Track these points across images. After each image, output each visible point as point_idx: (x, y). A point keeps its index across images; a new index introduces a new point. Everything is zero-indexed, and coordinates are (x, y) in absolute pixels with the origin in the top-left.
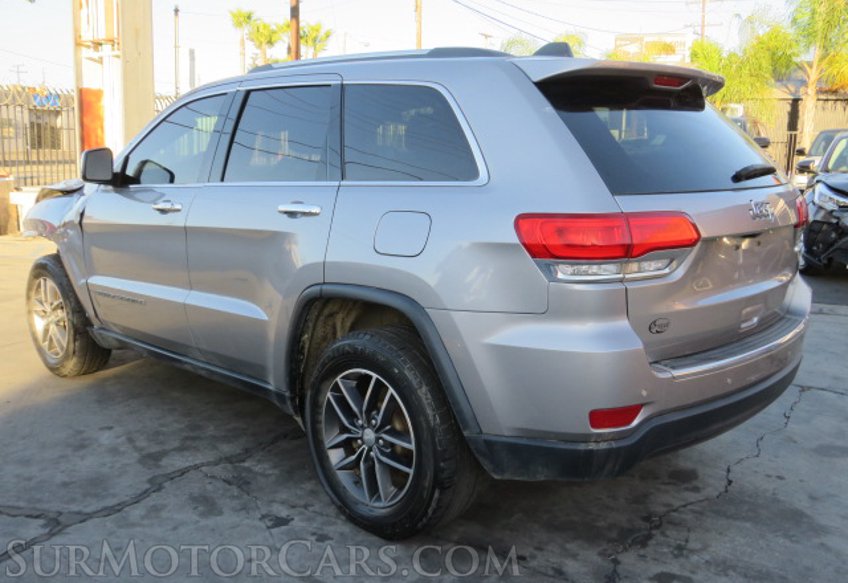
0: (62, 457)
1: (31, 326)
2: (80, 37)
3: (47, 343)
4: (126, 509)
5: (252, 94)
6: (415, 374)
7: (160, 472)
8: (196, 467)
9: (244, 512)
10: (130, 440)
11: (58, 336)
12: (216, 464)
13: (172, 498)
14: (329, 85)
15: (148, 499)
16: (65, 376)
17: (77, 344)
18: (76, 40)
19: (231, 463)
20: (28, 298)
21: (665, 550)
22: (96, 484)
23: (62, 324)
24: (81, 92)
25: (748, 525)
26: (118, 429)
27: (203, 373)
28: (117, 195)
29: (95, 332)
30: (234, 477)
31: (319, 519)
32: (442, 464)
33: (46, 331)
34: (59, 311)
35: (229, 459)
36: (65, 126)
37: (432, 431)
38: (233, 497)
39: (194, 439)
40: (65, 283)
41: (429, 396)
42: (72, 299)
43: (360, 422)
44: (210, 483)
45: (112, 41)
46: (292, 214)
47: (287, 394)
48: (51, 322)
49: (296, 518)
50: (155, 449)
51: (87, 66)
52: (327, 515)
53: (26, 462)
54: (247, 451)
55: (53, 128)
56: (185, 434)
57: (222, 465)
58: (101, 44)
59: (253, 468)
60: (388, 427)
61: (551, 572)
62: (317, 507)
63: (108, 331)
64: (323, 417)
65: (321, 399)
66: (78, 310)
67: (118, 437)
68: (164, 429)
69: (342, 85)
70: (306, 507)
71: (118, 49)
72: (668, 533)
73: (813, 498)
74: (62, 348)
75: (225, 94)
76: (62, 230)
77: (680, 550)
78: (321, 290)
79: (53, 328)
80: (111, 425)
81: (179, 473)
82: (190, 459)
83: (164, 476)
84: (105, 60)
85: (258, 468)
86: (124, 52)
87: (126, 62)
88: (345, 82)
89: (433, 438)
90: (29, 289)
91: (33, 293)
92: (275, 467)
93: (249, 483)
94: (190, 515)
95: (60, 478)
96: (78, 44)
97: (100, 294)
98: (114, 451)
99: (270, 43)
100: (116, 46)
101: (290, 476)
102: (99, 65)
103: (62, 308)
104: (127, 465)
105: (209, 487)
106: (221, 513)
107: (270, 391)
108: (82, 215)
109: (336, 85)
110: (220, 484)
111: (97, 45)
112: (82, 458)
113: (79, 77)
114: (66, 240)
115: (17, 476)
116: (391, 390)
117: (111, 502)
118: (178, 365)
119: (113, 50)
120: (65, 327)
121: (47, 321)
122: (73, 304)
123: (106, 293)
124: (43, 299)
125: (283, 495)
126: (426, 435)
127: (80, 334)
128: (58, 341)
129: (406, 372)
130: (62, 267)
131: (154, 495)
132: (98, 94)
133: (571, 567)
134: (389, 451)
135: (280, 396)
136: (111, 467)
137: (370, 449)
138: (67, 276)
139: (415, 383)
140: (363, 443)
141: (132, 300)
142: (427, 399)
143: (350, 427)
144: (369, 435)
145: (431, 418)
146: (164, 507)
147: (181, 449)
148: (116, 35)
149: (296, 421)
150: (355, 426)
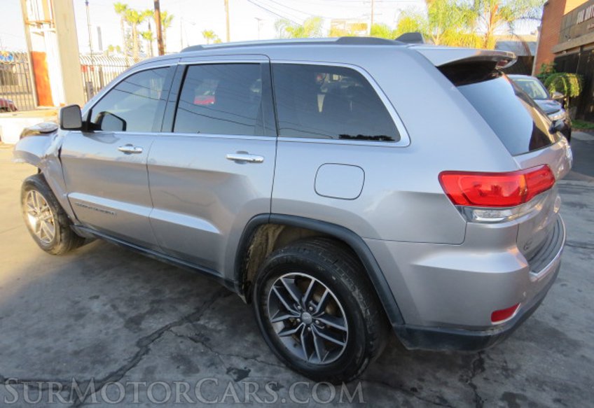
0: (68, 327)
1: (26, 221)
2: (27, 19)
3: (39, 232)
4: (127, 374)
5: (190, 68)
6: (349, 281)
7: (143, 335)
8: (167, 328)
9: (213, 367)
10: (114, 307)
11: (48, 228)
12: (179, 324)
13: (157, 358)
14: (259, 64)
15: (141, 362)
16: (55, 254)
17: (63, 235)
18: (24, 20)
19: (191, 322)
20: (22, 203)
21: (498, 372)
22: (99, 352)
23: (49, 221)
24: (32, 54)
25: (532, 344)
26: (103, 298)
27: (164, 261)
28: (87, 138)
29: (76, 228)
30: (196, 334)
31: (268, 369)
32: (371, 343)
33: (38, 225)
34: (47, 213)
35: (187, 319)
36: (18, 72)
37: (364, 321)
38: (202, 354)
39: (159, 302)
40: (50, 195)
41: (361, 297)
42: (56, 206)
43: (299, 307)
44: (182, 342)
45: (49, 22)
46: (238, 161)
47: (236, 282)
48: (42, 219)
49: (252, 370)
50: (133, 314)
51: (34, 38)
52: (272, 365)
53: (41, 334)
54: (198, 309)
55: (10, 73)
56: (151, 298)
57: (185, 325)
58: (42, 24)
59: (207, 325)
60: (323, 313)
61: (437, 401)
62: (262, 358)
63: (87, 228)
64: (268, 302)
65: (266, 290)
66: (61, 212)
67: (104, 305)
68: (135, 295)
69: (270, 63)
70: (255, 357)
71: (54, 27)
72: (492, 356)
73: (556, 318)
74: (52, 237)
75: (168, 67)
76: (45, 160)
77: (507, 372)
78: (269, 218)
79: (43, 224)
80: (97, 294)
81: (156, 336)
82: (161, 320)
83: (148, 338)
84: (46, 34)
85: (210, 325)
86: (58, 30)
87: (59, 35)
88: (272, 62)
89: (365, 326)
90: (23, 197)
91: (26, 200)
92: (222, 323)
93: (208, 339)
94: (175, 374)
95: (71, 347)
96: (27, 23)
97: (78, 205)
98: (104, 318)
99: (138, 22)
100: (52, 25)
101: (235, 330)
102: (42, 37)
103: (49, 210)
104: (118, 330)
105: (182, 346)
106: (198, 371)
107: (220, 278)
108: (60, 151)
109: (266, 64)
110: (190, 343)
111: (39, 24)
112: (83, 326)
113: (29, 44)
114: (49, 167)
115: (38, 348)
116: (328, 290)
117: (114, 367)
118: (143, 254)
119: (50, 27)
120: (52, 222)
121: (39, 219)
122: (57, 209)
123: (83, 205)
124: (34, 205)
125: (236, 349)
126: (359, 323)
127: (64, 228)
128: (48, 232)
129: (342, 279)
130: (47, 184)
131: (145, 357)
132: (43, 55)
133: (449, 394)
134: (323, 327)
135: (229, 282)
136: (107, 334)
137: (308, 325)
138: (51, 190)
139: (349, 287)
140: (302, 321)
141: (106, 211)
142: (360, 299)
143: (292, 311)
144: (307, 316)
145: (363, 312)
146: (155, 367)
147: (152, 312)
148: (51, 18)
149: (241, 299)
150: (295, 310)
